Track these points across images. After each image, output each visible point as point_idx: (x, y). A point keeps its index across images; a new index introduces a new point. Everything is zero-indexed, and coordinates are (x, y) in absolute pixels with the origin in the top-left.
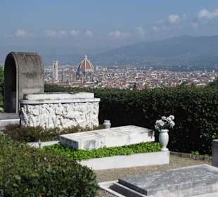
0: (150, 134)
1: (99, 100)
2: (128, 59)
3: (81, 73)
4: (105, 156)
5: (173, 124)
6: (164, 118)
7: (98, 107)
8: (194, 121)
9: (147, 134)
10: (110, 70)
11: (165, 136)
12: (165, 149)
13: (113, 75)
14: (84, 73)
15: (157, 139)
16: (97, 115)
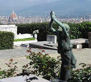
0: (32, 35)
1: (17, 27)
2: (36, 12)
3: (11, 20)
4: (18, 41)
5: (38, 32)
6: (36, 31)
7: (17, 29)
8: (45, 32)
9: (31, 35)
10: (27, 18)
11: (36, 36)
12: (36, 39)
13: (28, 21)
14: (13, 20)
15: (34, 37)
16: (17, 32)
